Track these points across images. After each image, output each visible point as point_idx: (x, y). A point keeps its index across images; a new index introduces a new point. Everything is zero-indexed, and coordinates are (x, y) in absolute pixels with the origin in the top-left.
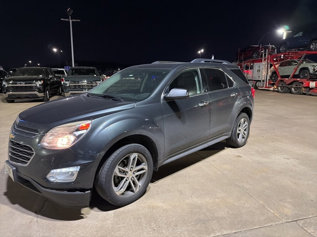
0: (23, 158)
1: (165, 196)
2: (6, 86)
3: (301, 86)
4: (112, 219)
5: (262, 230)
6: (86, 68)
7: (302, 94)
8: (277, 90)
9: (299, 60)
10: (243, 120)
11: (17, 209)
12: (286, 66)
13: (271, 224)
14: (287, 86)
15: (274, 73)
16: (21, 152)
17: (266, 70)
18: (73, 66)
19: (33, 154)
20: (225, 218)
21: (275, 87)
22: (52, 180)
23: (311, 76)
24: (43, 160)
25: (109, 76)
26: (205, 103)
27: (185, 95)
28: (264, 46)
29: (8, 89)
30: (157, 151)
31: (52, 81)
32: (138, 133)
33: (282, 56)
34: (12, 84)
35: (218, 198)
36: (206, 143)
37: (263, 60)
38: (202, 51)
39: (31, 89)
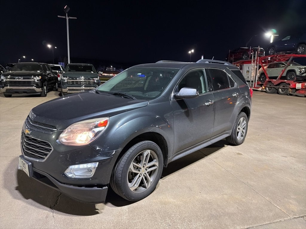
0: (40, 153)
1: (175, 192)
2: (4, 81)
3: (288, 87)
4: (127, 214)
5: (273, 225)
6: (83, 64)
7: (288, 94)
8: (265, 90)
9: (287, 63)
10: (242, 119)
11: (32, 204)
12: (274, 68)
13: (280, 220)
14: (275, 87)
15: (263, 74)
16: (38, 147)
17: (255, 71)
18: (69, 63)
19: (51, 150)
20: (235, 213)
21: (263, 88)
22: (70, 175)
23: (298, 78)
24: (61, 156)
25: (116, 74)
26: (210, 102)
27: (195, 94)
28: (254, 49)
29: (6, 84)
30: (167, 148)
31: (49, 76)
32: (152, 130)
33: (269, 58)
34: (10, 78)
35: (226, 194)
36: (209, 141)
37: (252, 61)
38: (193, 51)
39: (29, 84)
